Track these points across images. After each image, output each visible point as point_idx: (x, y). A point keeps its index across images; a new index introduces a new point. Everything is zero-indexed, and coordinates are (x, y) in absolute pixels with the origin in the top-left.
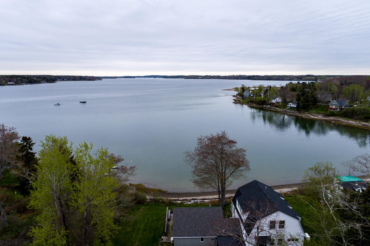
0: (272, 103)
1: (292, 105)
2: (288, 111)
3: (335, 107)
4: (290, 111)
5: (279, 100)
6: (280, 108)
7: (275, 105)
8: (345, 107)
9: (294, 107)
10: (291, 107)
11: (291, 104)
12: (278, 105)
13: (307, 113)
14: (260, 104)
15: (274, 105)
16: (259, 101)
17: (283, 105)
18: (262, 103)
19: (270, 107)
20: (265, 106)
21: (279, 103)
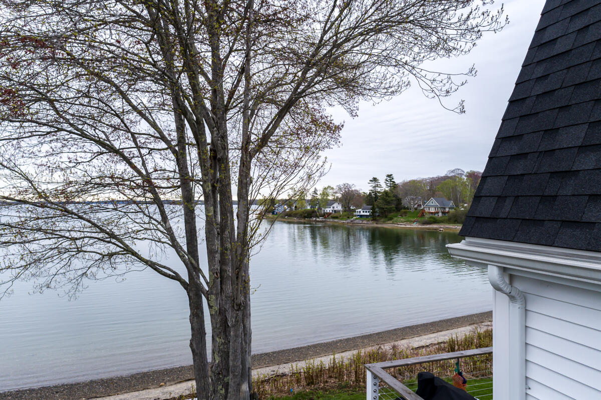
0: (327, 213)
1: (362, 212)
2: (357, 221)
3: (434, 209)
4: (361, 222)
5: (338, 207)
6: (342, 219)
8: (450, 208)
9: (367, 216)
10: (361, 216)
11: (360, 210)
12: (336, 215)
13: (391, 222)
14: (305, 217)
15: (330, 216)
16: (303, 213)
17: (345, 215)
18: (308, 215)
19: (324, 220)
20: (314, 219)
21: (339, 211)
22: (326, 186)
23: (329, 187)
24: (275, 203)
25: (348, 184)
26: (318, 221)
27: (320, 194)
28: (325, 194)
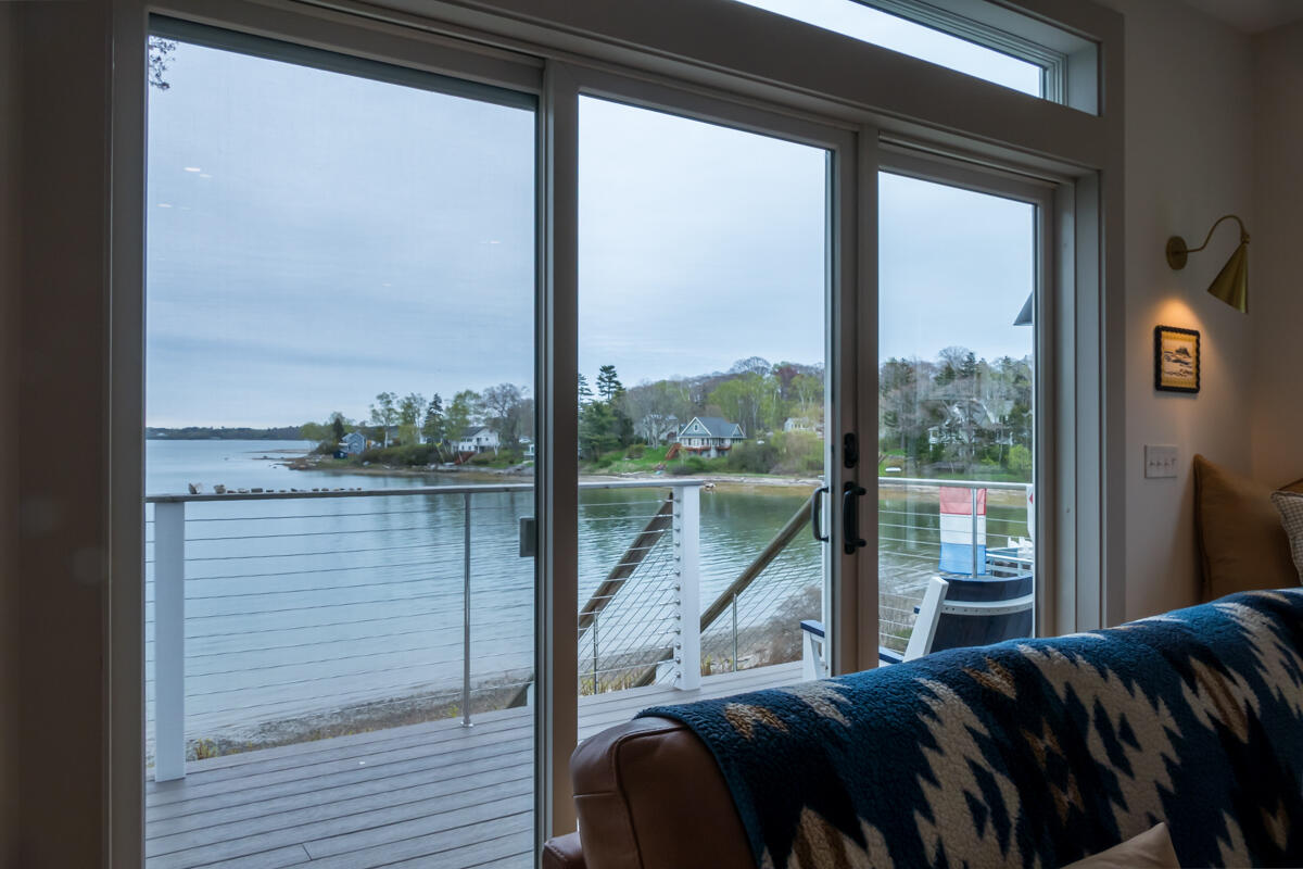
0: (462, 453)
5: (491, 440)
6: (498, 466)
7: (473, 458)
12: (485, 456)
14: (410, 463)
15: (469, 461)
17: (506, 457)
18: (418, 458)
19: (455, 468)
20: (433, 466)
21: (491, 449)
22: (463, 391)
23: (468, 393)
24: (346, 430)
25: (511, 386)
26: (442, 471)
27: (448, 409)
28: (459, 408)
